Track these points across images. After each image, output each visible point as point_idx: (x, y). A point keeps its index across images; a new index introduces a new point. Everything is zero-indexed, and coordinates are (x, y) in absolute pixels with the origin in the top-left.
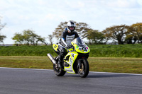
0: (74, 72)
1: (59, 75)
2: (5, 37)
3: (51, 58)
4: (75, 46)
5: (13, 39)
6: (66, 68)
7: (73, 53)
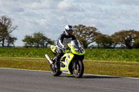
0: (69, 73)
1: (55, 76)
2: (16, 39)
3: (49, 59)
4: (72, 48)
5: (24, 41)
6: (62, 69)
7: (69, 54)
